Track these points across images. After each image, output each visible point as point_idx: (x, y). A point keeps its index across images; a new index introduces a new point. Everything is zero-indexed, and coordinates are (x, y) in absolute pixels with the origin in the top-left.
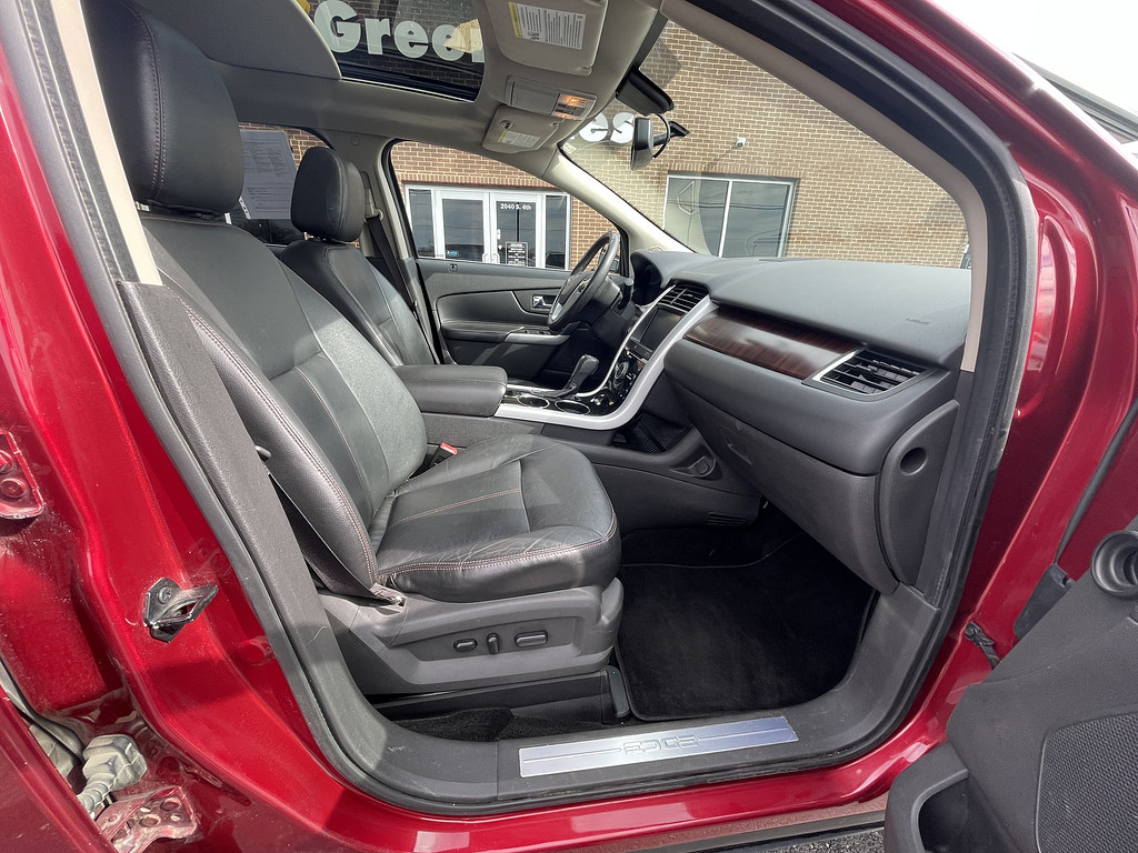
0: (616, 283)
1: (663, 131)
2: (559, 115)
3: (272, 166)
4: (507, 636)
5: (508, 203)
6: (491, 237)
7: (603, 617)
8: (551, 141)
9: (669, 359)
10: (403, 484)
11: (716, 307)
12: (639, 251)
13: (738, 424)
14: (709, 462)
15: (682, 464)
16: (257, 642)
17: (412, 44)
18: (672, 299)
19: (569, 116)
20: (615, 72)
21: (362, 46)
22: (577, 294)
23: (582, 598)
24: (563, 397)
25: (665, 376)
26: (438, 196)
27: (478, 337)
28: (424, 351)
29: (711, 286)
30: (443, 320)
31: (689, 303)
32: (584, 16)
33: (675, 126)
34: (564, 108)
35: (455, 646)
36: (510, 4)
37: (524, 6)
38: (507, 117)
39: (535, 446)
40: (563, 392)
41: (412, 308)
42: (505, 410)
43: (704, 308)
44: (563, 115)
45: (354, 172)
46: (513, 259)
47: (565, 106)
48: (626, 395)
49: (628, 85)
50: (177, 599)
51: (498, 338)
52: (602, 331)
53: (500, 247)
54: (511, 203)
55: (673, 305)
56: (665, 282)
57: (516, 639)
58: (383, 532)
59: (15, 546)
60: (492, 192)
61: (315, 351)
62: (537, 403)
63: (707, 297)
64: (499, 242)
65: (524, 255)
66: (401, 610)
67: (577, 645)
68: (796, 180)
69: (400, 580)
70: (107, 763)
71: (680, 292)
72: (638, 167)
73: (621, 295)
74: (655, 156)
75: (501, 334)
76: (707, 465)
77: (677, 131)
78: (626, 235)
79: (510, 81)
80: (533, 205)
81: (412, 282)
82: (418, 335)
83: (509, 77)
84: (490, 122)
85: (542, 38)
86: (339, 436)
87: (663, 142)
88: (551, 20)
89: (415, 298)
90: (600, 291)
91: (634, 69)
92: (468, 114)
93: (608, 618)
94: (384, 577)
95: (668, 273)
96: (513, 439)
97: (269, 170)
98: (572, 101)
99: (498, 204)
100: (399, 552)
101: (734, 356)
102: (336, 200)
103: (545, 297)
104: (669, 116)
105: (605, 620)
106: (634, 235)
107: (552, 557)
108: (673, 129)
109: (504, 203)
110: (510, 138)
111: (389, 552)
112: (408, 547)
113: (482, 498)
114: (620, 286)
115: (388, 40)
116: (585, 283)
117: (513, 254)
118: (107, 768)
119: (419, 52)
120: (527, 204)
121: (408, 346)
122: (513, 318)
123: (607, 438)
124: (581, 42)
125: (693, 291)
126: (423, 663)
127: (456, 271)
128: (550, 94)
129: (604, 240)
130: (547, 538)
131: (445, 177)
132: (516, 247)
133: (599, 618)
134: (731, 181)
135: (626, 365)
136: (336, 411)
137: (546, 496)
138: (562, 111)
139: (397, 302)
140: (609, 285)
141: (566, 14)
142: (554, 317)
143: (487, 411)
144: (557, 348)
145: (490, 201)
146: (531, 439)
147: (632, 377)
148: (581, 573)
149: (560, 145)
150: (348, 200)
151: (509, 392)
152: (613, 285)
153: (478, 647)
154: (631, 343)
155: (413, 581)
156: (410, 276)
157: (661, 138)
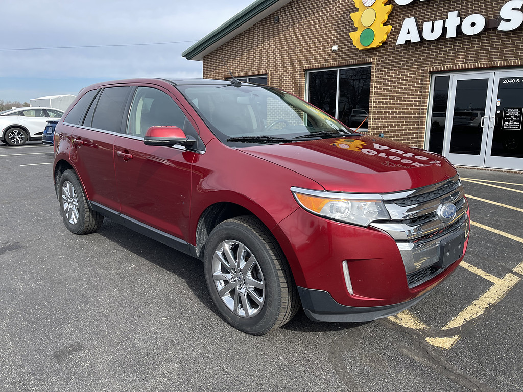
5: (509, 78)
6: (492, 105)
26: (454, 79)
53: (498, 112)
54: (512, 78)
60: (497, 72)
64: (498, 108)
65: (505, 121)
99: (501, 80)
109: (506, 78)
117: (509, 117)
131: (460, 65)
145: (494, 79)
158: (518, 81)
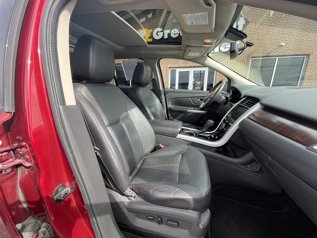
0: (224, 96)
1: (243, 45)
2: (205, 46)
3: (132, 68)
4: (164, 220)
5: (197, 71)
6: (191, 80)
7: (200, 225)
8: (204, 53)
9: (240, 125)
10: (147, 154)
11: (263, 107)
12: (234, 85)
13: (270, 158)
14: (257, 165)
15: (245, 164)
16: (84, 206)
17: (175, 34)
18: (244, 103)
19: (208, 46)
20: (223, 29)
21: (163, 37)
22: (209, 99)
23: (192, 215)
24: (200, 133)
25: (238, 131)
26: (178, 70)
27: (179, 110)
28: (163, 114)
29: (261, 99)
30: (170, 106)
31: (251, 105)
32: (207, 13)
33: (248, 43)
34: (206, 44)
35: (148, 217)
36: (182, 15)
37: (186, 15)
38: (189, 48)
39: (188, 149)
40: (201, 131)
41: (161, 102)
42: (180, 136)
43: (257, 107)
44: (206, 46)
45: (149, 68)
46: (197, 86)
47: (206, 43)
48: (223, 135)
49: (229, 33)
50: (64, 191)
51: (184, 111)
52: (218, 111)
53: (194, 83)
54: (198, 71)
55: (245, 105)
56: (242, 96)
57: (167, 222)
58: (138, 169)
59: (28, 171)
60: (193, 68)
61: (128, 116)
62: (191, 134)
63: (259, 103)
64: (193, 82)
65: (196, 86)
66: (133, 199)
67: (190, 232)
68: (308, 55)
69: (135, 189)
70: (43, 232)
71: (248, 100)
72: (232, 59)
73: (225, 100)
74: (239, 54)
75: (185, 110)
76: (256, 167)
77: (249, 45)
78: (230, 80)
79: (188, 38)
80: (204, 71)
81: (162, 95)
82: (162, 110)
83: (188, 37)
84: (185, 51)
85: (195, 23)
86: (129, 141)
87: (243, 49)
88: (196, 17)
89: (162, 100)
90: (217, 99)
91: (231, 27)
92: (179, 49)
93: (202, 226)
94: (132, 187)
95: (244, 93)
96: (181, 146)
97: (132, 69)
98: (208, 41)
99: (194, 71)
100: (138, 179)
101: (269, 128)
102: (142, 75)
103: (201, 99)
104: (245, 40)
105: (201, 226)
106: (233, 80)
107: (181, 197)
108: (247, 44)
109: (196, 71)
110: (191, 54)
111: (136, 178)
112: (141, 178)
113: (166, 165)
114: (225, 97)
115: (169, 34)
116: (212, 96)
117: (197, 85)
118: (42, 233)
119: (177, 35)
120: (202, 71)
121: (159, 113)
122: (190, 105)
123: (215, 150)
124: (208, 22)
125: (253, 100)
126: (138, 219)
127: (175, 92)
128: (201, 40)
129: (220, 82)
130: (181, 189)
131: (180, 66)
132: (198, 83)
133: (198, 225)
134: (277, 58)
135: (224, 125)
136: (129, 133)
137: (187, 170)
138: (205, 45)
139: (157, 101)
140: (221, 97)
141: (201, 13)
142: (201, 106)
143: (174, 135)
144: (203, 115)
145: (192, 71)
146: (187, 146)
147: (226, 129)
148: (192, 205)
149: (208, 54)
150: (146, 75)
151: (182, 130)
152: (223, 97)
153: (155, 220)
154: (227, 117)
155: (138, 190)
156: (162, 93)
157: (242, 48)
158: (200, 72)
